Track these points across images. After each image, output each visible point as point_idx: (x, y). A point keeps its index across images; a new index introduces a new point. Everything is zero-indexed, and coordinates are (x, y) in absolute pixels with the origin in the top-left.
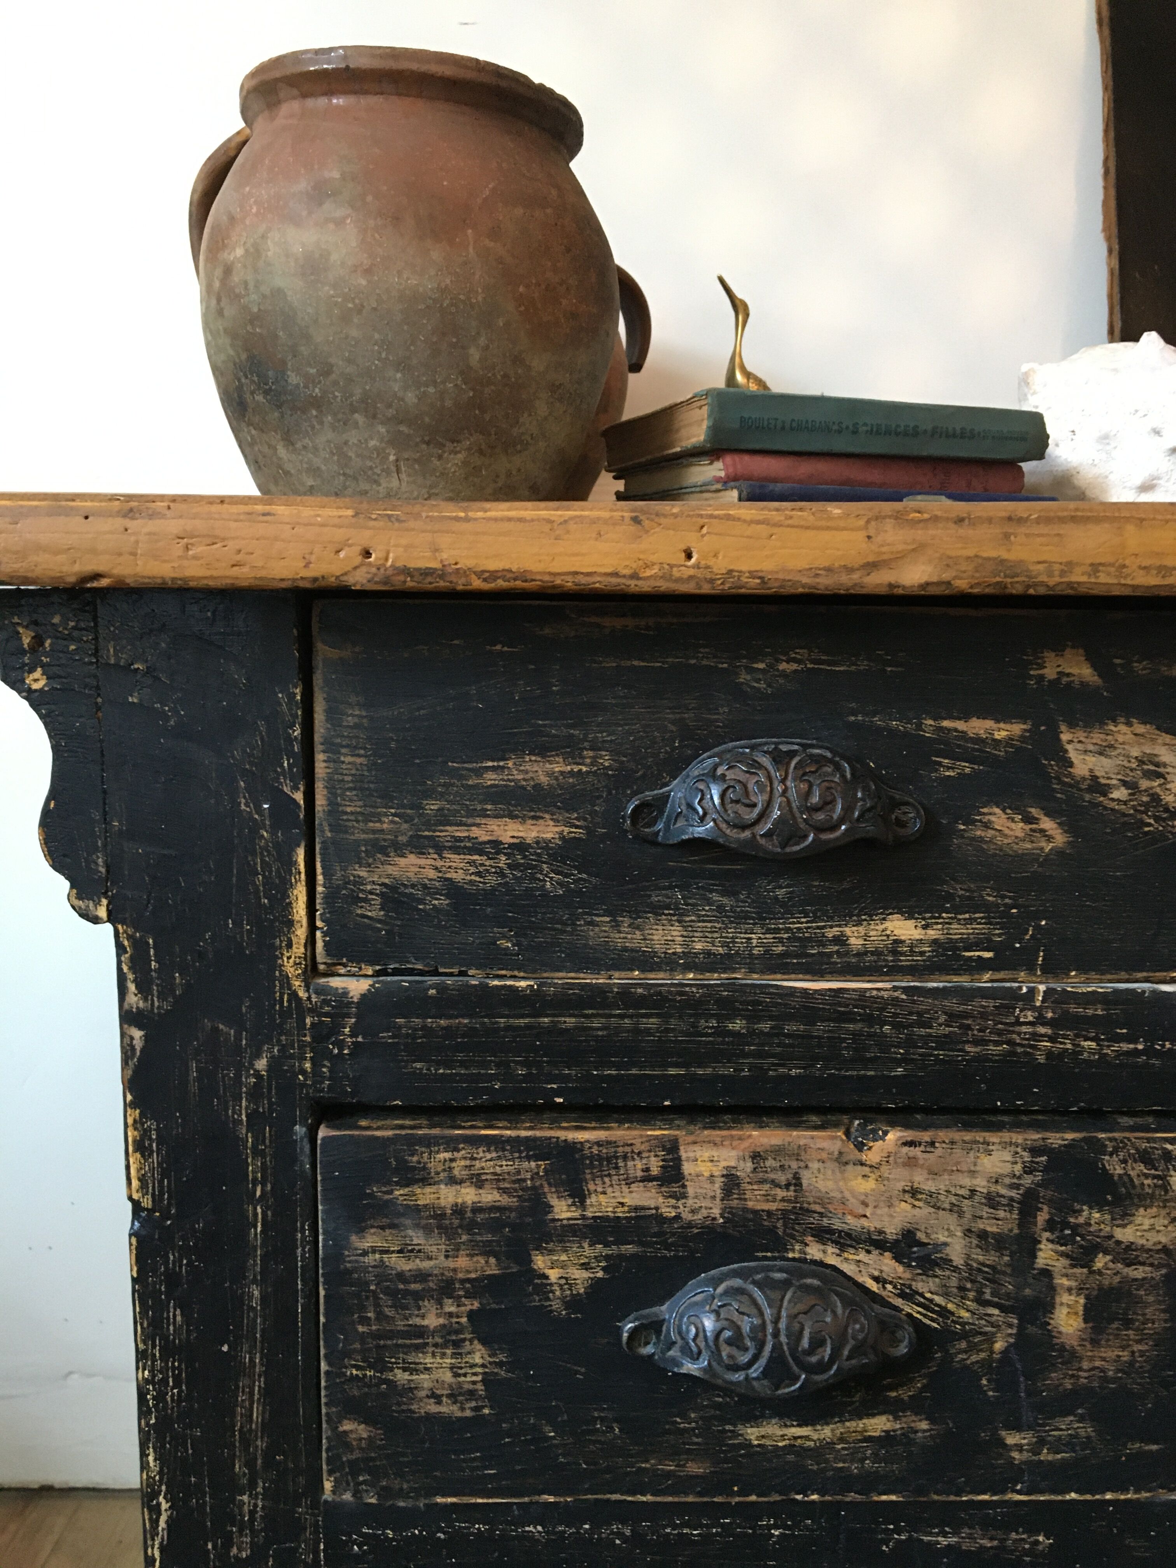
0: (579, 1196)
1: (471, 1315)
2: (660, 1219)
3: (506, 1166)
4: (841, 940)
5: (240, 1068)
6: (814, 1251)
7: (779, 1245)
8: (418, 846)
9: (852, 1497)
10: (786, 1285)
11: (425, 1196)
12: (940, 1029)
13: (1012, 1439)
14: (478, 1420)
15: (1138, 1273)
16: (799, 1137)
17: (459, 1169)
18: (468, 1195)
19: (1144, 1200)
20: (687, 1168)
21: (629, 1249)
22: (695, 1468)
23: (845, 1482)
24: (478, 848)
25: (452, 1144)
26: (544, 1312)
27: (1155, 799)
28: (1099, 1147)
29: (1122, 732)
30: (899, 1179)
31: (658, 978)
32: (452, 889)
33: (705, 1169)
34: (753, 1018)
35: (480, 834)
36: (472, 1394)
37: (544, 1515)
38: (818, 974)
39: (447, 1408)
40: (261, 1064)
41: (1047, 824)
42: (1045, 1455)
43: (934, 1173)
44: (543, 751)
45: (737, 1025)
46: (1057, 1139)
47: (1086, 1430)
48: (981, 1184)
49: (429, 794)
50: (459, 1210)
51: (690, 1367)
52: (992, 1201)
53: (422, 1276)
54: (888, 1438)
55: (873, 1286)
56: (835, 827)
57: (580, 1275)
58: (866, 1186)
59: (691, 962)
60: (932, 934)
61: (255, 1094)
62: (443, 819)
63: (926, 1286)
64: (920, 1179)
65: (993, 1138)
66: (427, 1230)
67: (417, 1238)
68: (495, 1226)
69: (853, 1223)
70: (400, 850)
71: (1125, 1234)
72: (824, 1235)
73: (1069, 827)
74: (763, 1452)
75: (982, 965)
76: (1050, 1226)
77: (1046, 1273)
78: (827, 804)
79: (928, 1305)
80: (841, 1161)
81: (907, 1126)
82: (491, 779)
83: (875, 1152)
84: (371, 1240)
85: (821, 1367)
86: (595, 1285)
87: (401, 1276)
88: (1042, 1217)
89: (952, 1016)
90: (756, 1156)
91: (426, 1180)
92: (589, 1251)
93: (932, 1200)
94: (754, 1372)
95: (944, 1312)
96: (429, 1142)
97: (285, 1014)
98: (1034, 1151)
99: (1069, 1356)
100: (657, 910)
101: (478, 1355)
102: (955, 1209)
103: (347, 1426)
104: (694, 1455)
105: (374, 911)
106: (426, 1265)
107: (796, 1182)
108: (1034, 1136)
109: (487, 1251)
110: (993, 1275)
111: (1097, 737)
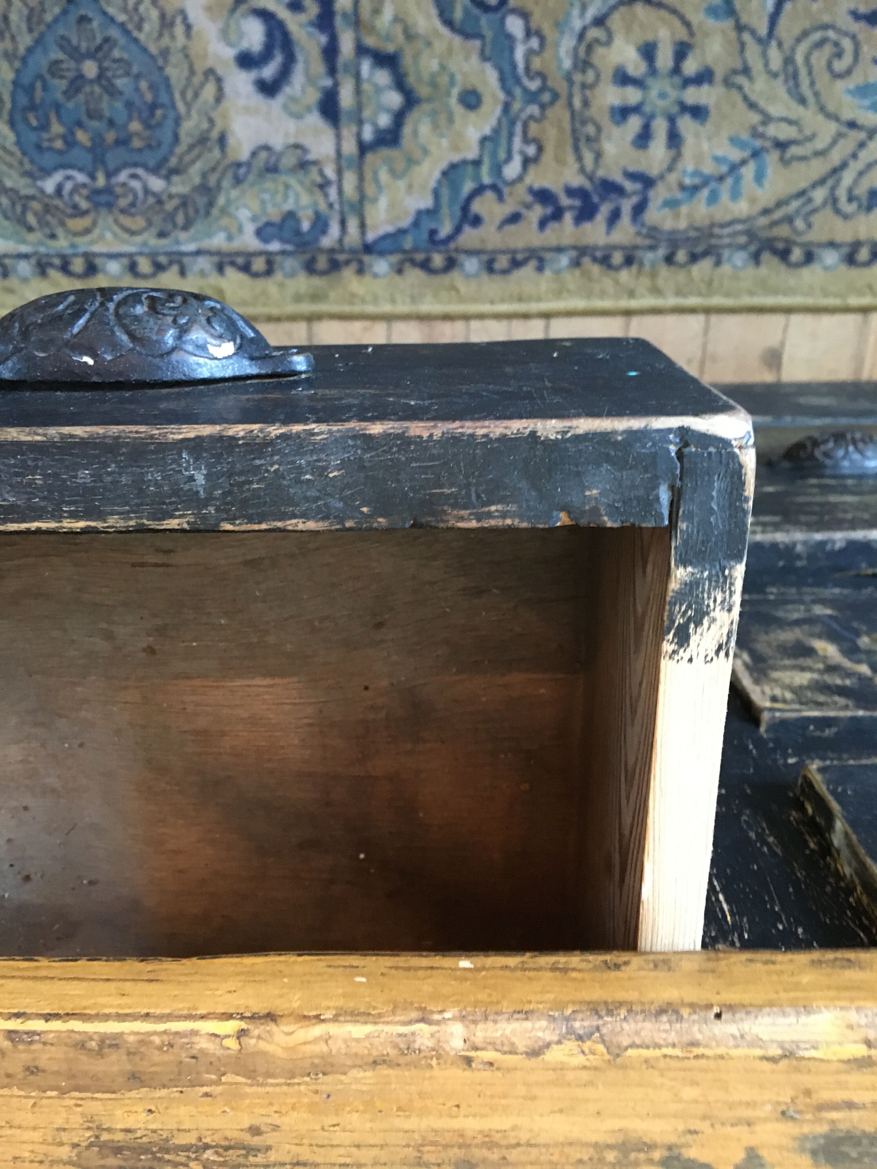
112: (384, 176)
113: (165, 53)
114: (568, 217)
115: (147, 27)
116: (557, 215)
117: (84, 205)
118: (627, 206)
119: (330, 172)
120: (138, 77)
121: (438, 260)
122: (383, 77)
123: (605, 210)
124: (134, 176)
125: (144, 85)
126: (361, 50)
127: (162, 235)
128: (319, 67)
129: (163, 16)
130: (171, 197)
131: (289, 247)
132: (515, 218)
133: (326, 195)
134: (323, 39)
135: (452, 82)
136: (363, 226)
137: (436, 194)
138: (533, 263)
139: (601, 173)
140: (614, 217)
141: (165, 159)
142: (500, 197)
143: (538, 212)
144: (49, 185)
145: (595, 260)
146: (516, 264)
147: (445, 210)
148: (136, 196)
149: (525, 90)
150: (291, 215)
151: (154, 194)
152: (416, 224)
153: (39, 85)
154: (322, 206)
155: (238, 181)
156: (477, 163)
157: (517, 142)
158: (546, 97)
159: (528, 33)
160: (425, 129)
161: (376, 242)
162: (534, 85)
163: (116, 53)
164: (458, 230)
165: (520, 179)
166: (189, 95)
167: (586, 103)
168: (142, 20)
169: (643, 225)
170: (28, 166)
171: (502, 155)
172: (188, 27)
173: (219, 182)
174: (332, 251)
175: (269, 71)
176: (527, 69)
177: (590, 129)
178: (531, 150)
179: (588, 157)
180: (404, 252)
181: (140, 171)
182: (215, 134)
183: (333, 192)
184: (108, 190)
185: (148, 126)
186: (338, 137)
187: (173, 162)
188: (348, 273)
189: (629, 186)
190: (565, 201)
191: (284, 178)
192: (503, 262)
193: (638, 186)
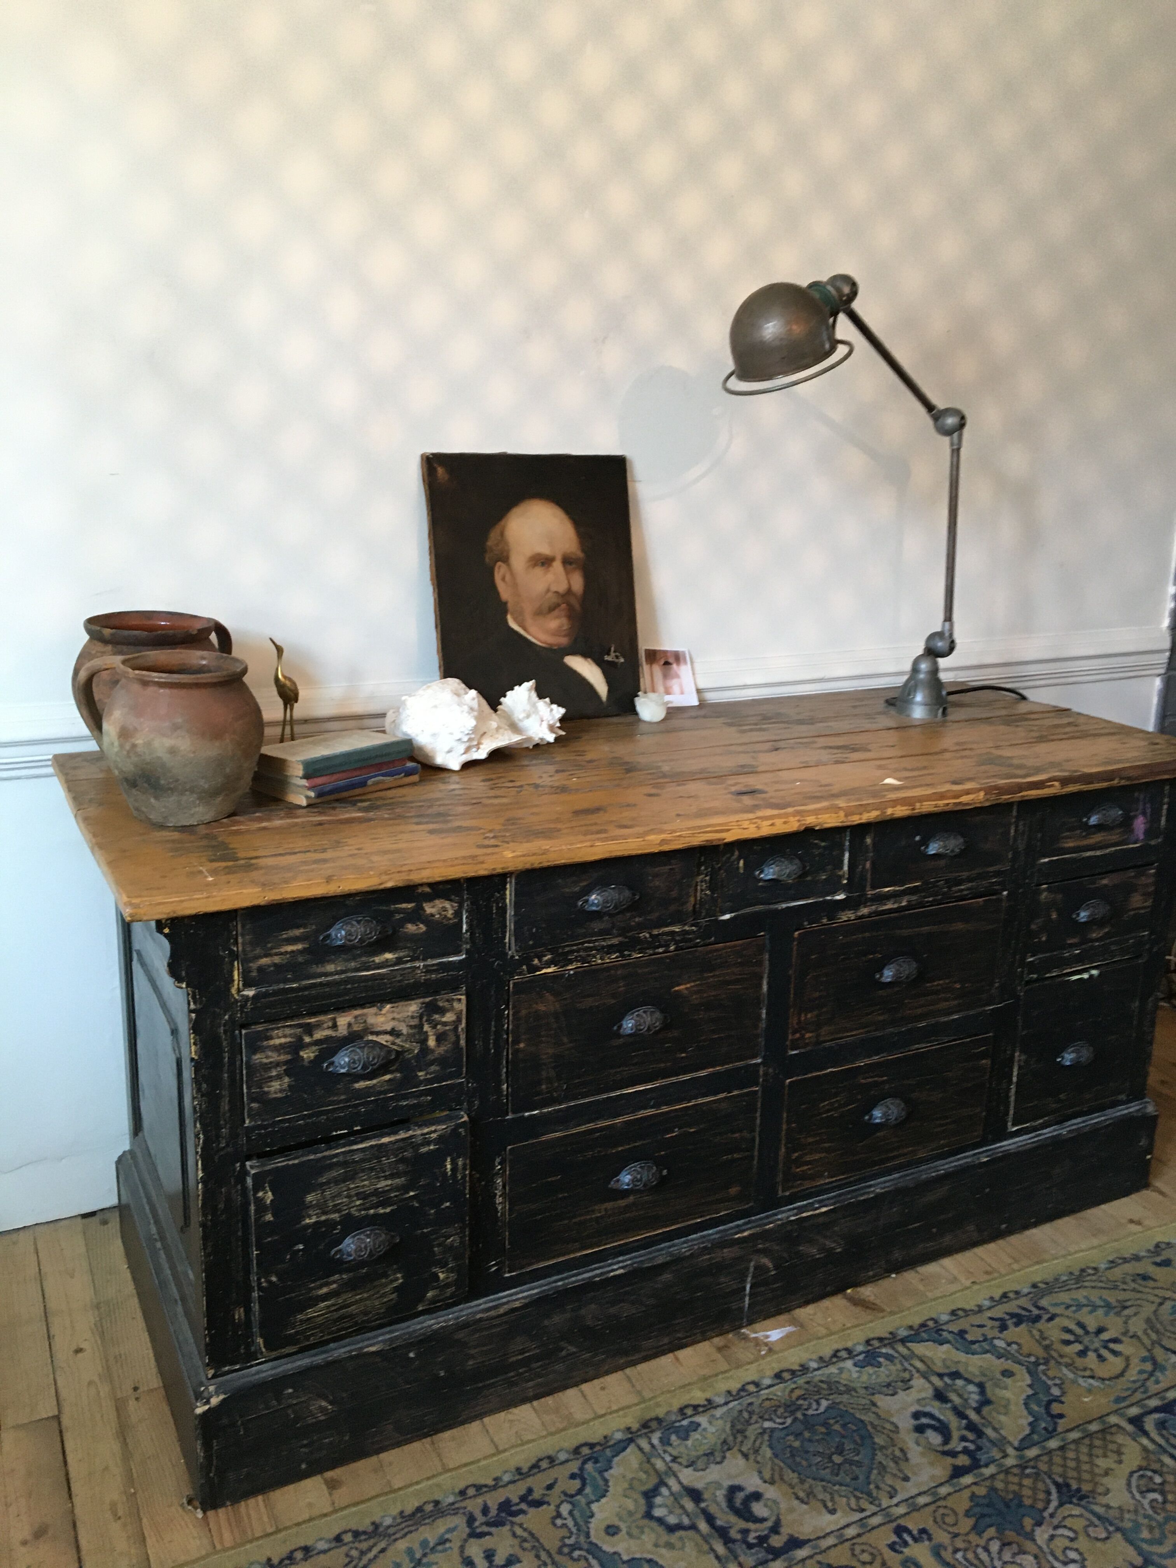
0: (311, 1035)
1: (285, 1070)
2: (332, 1037)
3: (292, 1031)
4: (373, 961)
5: (221, 1019)
6: (370, 1038)
7: (362, 1038)
8: (266, 956)
9: (382, 1096)
10: (364, 1047)
11: (272, 1042)
12: (399, 978)
13: (420, 1074)
14: (287, 1097)
15: (447, 1028)
16: (365, 1011)
17: (280, 1034)
18: (283, 1040)
19: (447, 1010)
20: (338, 1024)
21: (325, 1046)
22: (343, 1097)
23: (380, 1093)
24: (281, 954)
25: (278, 1028)
26: (303, 1066)
27: (446, 916)
28: (436, 1000)
29: (437, 902)
30: (391, 1016)
31: (329, 978)
32: (275, 965)
33: (342, 1023)
34: (353, 984)
35: (282, 950)
36: (284, 1090)
37: (304, 1117)
38: (368, 970)
39: (279, 1095)
40: (227, 1017)
41: (421, 926)
42: (428, 1076)
43: (399, 1013)
44: (298, 927)
45: (349, 986)
46: (427, 1000)
47: (437, 1068)
48: (410, 1014)
49: (269, 942)
50: (281, 1045)
51: (342, 1071)
52: (413, 1017)
53: (271, 1063)
54: (390, 1080)
55: (385, 1043)
56: (372, 937)
57: (312, 1055)
58: (381, 1019)
59: (337, 973)
60: (396, 956)
61: (225, 1025)
62: (272, 948)
63: (398, 1041)
64: (396, 1016)
65: (413, 1002)
66: (272, 1051)
67: (270, 1054)
68: (290, 1047)
69: (379, 1029)
70: (261, 957)
71: (444, 1019)
72: (372, 1033)
73: (426, 926)
74: (360, 1090)
75: (407, 962)
76: (426, 1021)
77: (426, 1032)
78: (371, 933)
79: (398, 1045)
80: (376, 1014)
81: (391, 1003)
82: (284, 936)
83: (384, 1011)
84: (258, 1056)
85: (375, 1064)
86: (316, 1057)
87: (266, 1064)
88: (425, 1019)
89: (401, 975)
90: (356, 1017)
91: (271, 1038)
92: (314, 1048)
93: (399, 1020)
94: (359, 1068)
95: (402, 1046)
96: (273, 1029)
97: (233, 1003)
98: (423, 1003)
99: (433, 1051)
100: (328, 962)
101: (287, 1080)
102: (404, 1021)
103: (253, 1105)
104: (342, 1094)
105: (254, 974)
106: (272, 1060)
107: (365, 1022)
108: (421, 1000)
109: (288, 1053)
110: (413, 1035)
111: (432, 904)
112: (643, 1476)
113: (802, 1482)
114: (515, 1500)
115: (820, 1488)
116: (523, 1499)
117: (801, 1402)
118: (480, 1519)
119: (675, 1467)
120: (810, 1466)
121: (586, 1451)
122: (672, 1520)
123: (493, 1512)
124: (783, 1423)
125: (804, 1463)
126: (693, 1527)
127: (751, 1404)
128: (713, 1509)
129: (815, 1497)
130: (756, 1422)
131: (677, 1424)
132: (550, 1487)
133: (671, 1455)
134: (719, 1523)
135: (629, 1534)
136: (640, 1449)
137: (606, 1481)
138: (525, 1470)
139: (508, 1527)
140: (485, 1510)
141: (770, 1436)
142: (565, 1494)
143: (536, 1495)
144: (824, 1404)
145: (486, 1486)
146: (535, 1466)
147: (595, 1475)
148: (776, 1415)
149: (581, 1549)
150: (686, 1438)
151: (767, 1420)
152: (610, 1461)
153: (859, 1441)
154: (669, 1449)
155: (725, 1442)
156: (589, 1504)
157: (570, 1523)
158: (566, 1550)
160: (630, 1504)
161: (629, 1445)
163: (828, 1470)
164: (581, 1469)
165: (558, 1506)
166: (776, 1468)
167: (538, 1557)
168: (825, 1490)
169: (464, 1513)
170: (841, 1407)
171: (576, 1513)
172: (798, 1498)
173: (735, 1438)
174: (652, 1432)
175: (740, 1497)
176: (586, 1559)
177: (526, 1545)
178: (559, 1522)
179: (519, 1531)
180: (609, 1447)
181: (781, 1427)
182: (752, 1457)
183: (667, 1458)
184: (792, 1413)
185: (790, 1447)
186: (680, 1483)
187: (766, 1437)
188: (635, 1426)
189: (485, 1529)
190: (523, 1506)
191: (700, 1453)
192: (544, 1464)
193: (478, 1530)
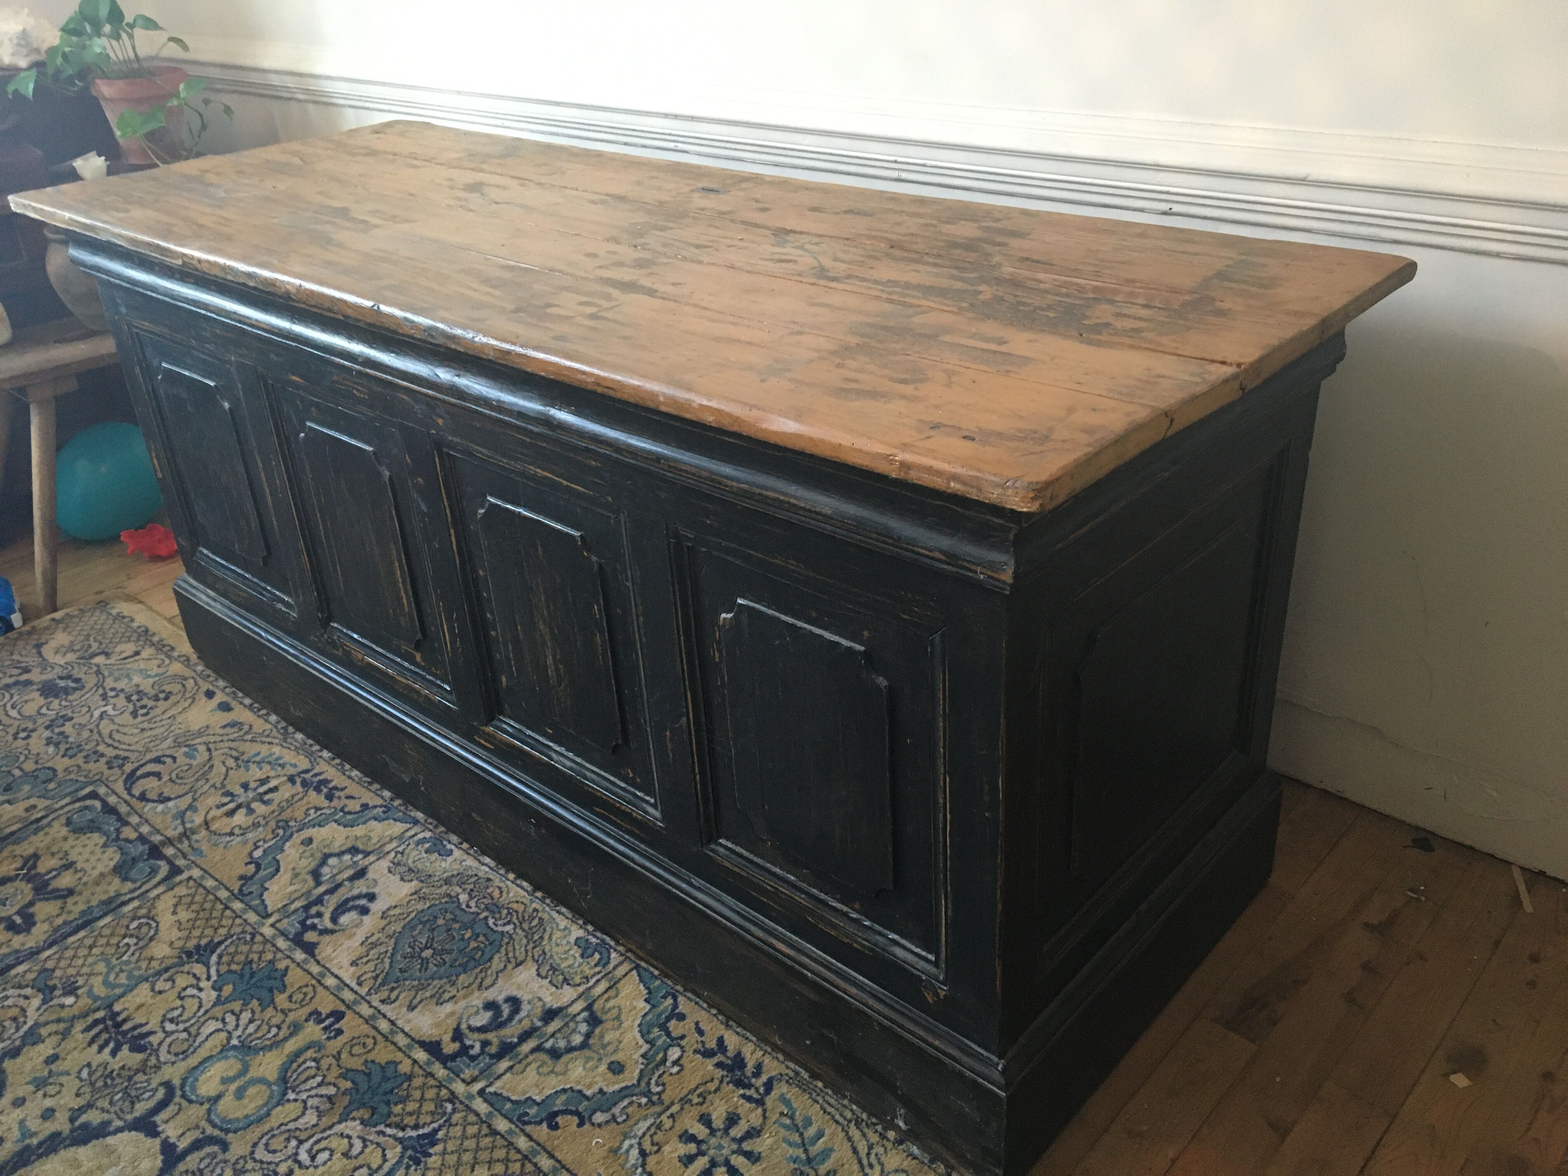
112: (374, 841)
119: (392, 855)
122: (325, 870)
123: (317, 779)
127: (489, 880)
128: (341, 890)
129: (372, 948)
131: (445, 843)
132: (350, 797)
133: (405, 849)
135: (305, 851)
136: (407, 831)
139: (301, 790)
141: (447, 903)
142: (344, 806)
143: (339, 794)
147: (370, 815)
148: (479, 900)
149: (285, 832)
150: (428, 852)
152: (387, 819)
153: (456, 964)
154: (412, 847)
155: (430, 876)
156: (335, 821)
157: (312, 818)
158: (282, 824)
159: (257, 848)
160: (337, 844)
162: (281, 832)
165: (329, 807)
166: (403, 916)
167: (273, 813)
168: (381, 953)
169: (312, 766)
170: (507, 941)
171: (323, 817)
172: (368, 938)
173: (438, 881)
176: (275, 837)
177: (283, 805)
179: (298, 797)
181: (463, 906)
182: (415, 897)
183: (400, 849)
185: (435, 917)
186: (371, 864)
187: (445, 900)
189: (298, 780)
190: (325, 790)
191: (411, 865)
193: (296, 778)
